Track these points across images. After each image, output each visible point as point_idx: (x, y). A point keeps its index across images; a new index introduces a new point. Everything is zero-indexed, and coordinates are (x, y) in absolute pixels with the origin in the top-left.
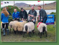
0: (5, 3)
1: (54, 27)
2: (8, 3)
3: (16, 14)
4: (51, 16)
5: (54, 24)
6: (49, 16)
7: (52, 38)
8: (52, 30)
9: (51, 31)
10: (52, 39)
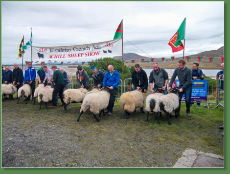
0: (105, 52)
1: (206, 107)
2: (110, 52)
3: (111, 75)
4: (199, 83)
5: (206, 101)
6: (195, 83)
7: (205, 132)
8: (203, 113)
9: (200, 115)
10: (206, 134)
